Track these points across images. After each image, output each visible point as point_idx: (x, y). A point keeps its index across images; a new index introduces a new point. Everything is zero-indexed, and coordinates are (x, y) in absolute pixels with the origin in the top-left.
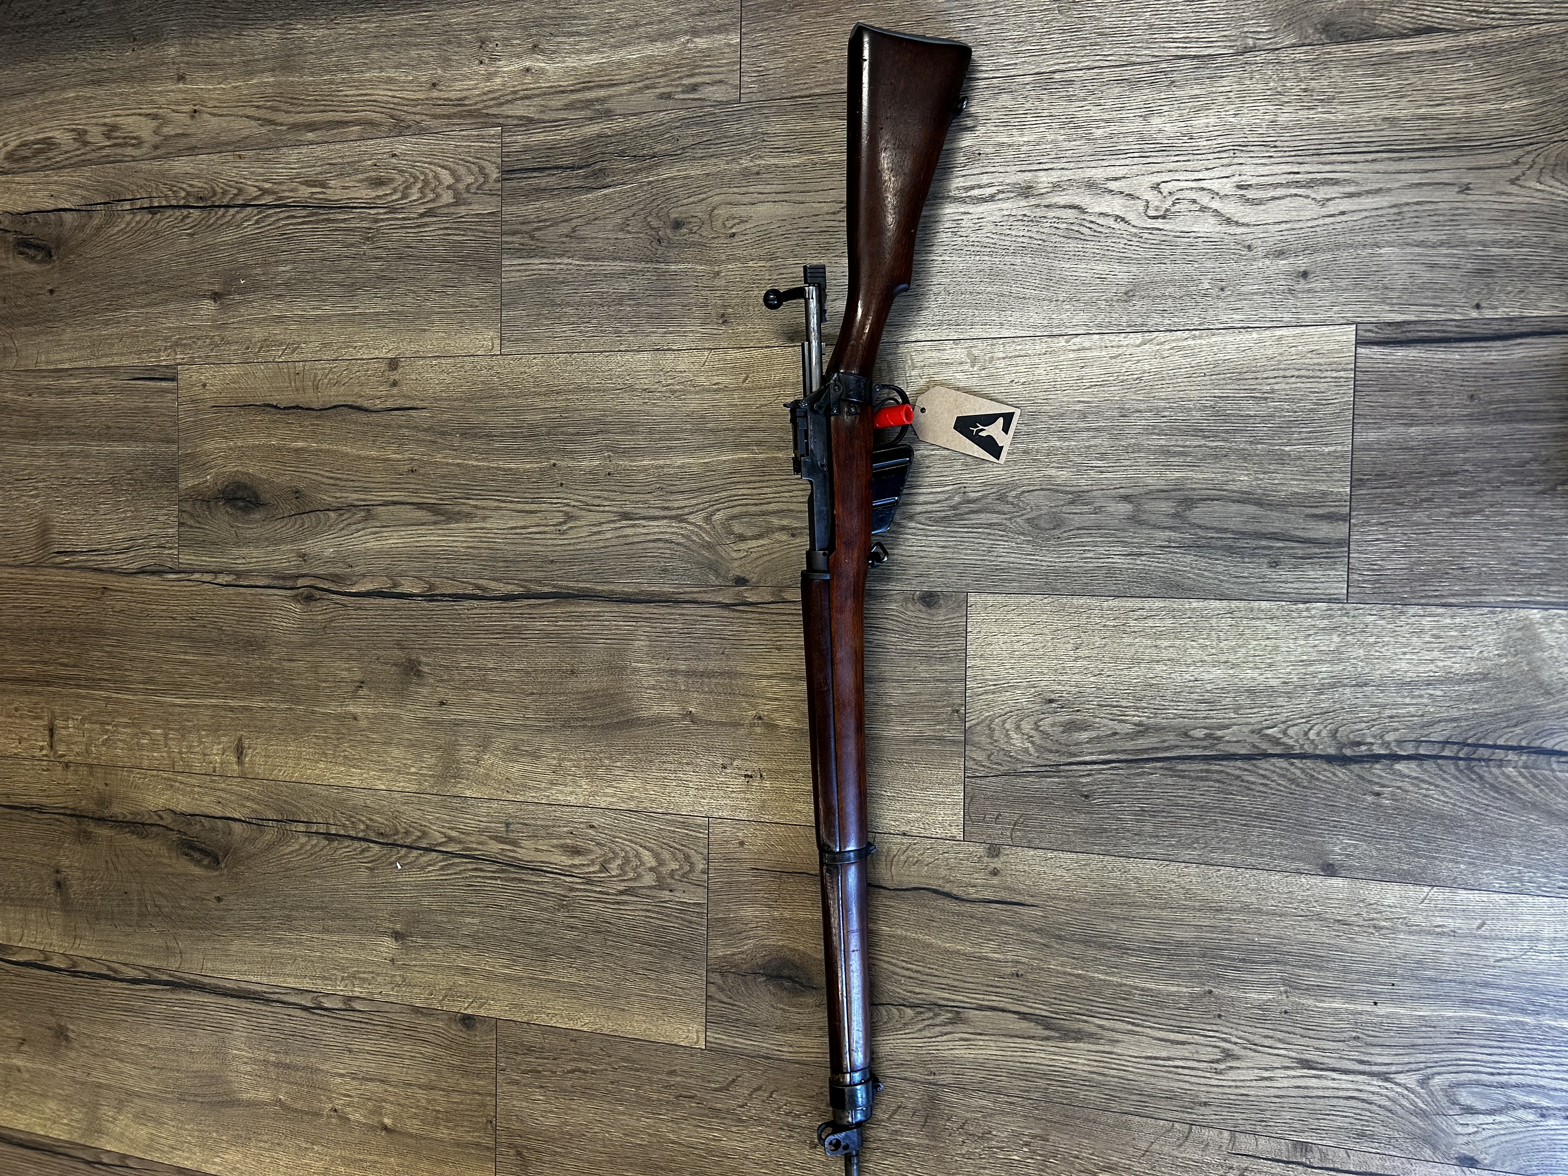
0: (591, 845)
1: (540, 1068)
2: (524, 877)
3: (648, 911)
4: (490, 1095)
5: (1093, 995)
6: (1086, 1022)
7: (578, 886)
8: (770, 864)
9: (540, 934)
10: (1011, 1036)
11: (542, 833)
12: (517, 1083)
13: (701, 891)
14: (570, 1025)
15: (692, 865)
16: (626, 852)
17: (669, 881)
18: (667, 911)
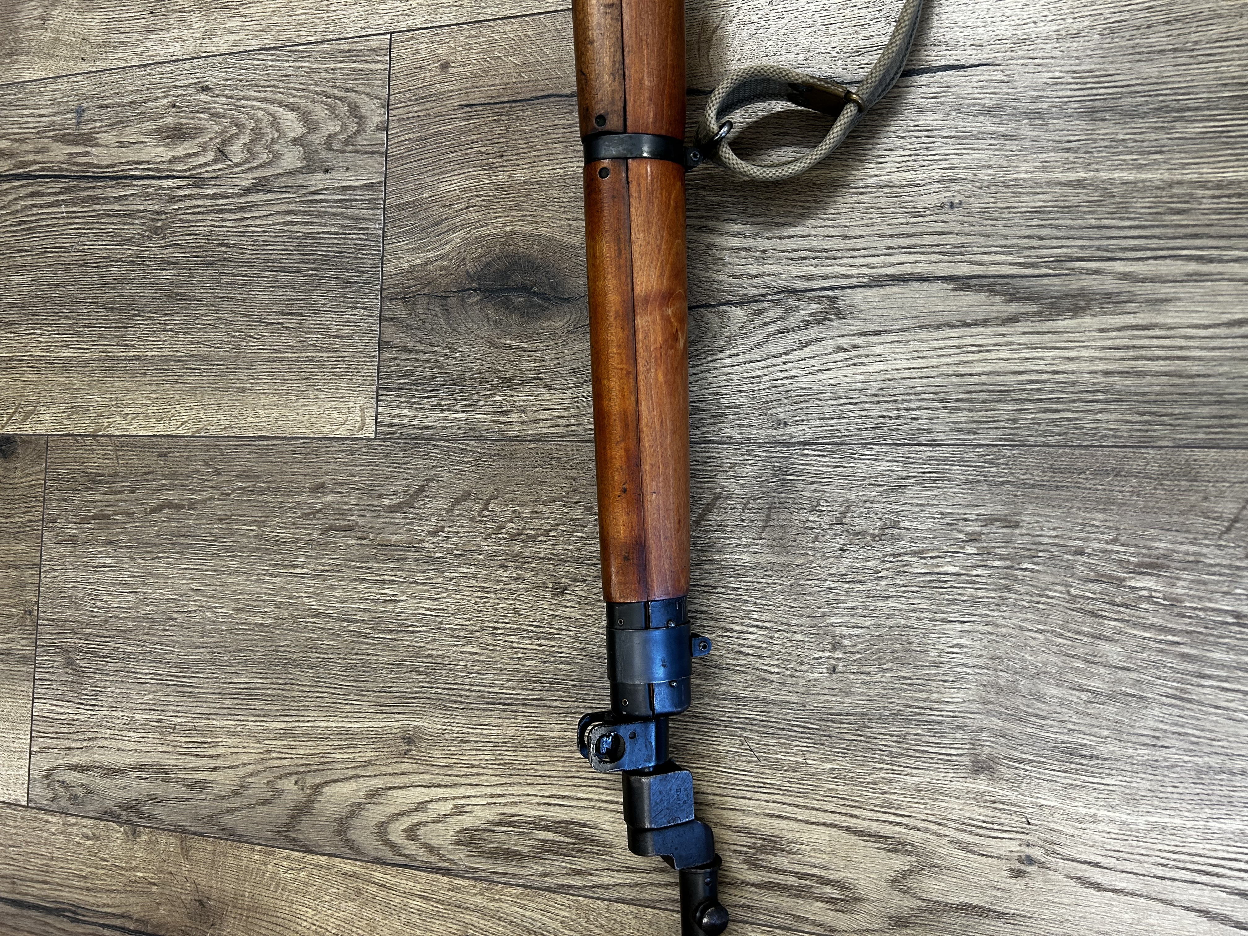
0: (203, 120)
1: (109, 511)
2: (99, 192)
3: (289, 213)
4: (31, 566)
5: (1111, 215)
6: (1096, 272)
7: (180, 193)
8: (493, 91)
9: (122, 282)
10: (939, 327)
11: (130, 114)
12: (72, 540)
13: (376, 163)
14: (160, 429)
15: (361, 120)
16: (257, 120)
17: (323, 155)
18: (319, 207)
